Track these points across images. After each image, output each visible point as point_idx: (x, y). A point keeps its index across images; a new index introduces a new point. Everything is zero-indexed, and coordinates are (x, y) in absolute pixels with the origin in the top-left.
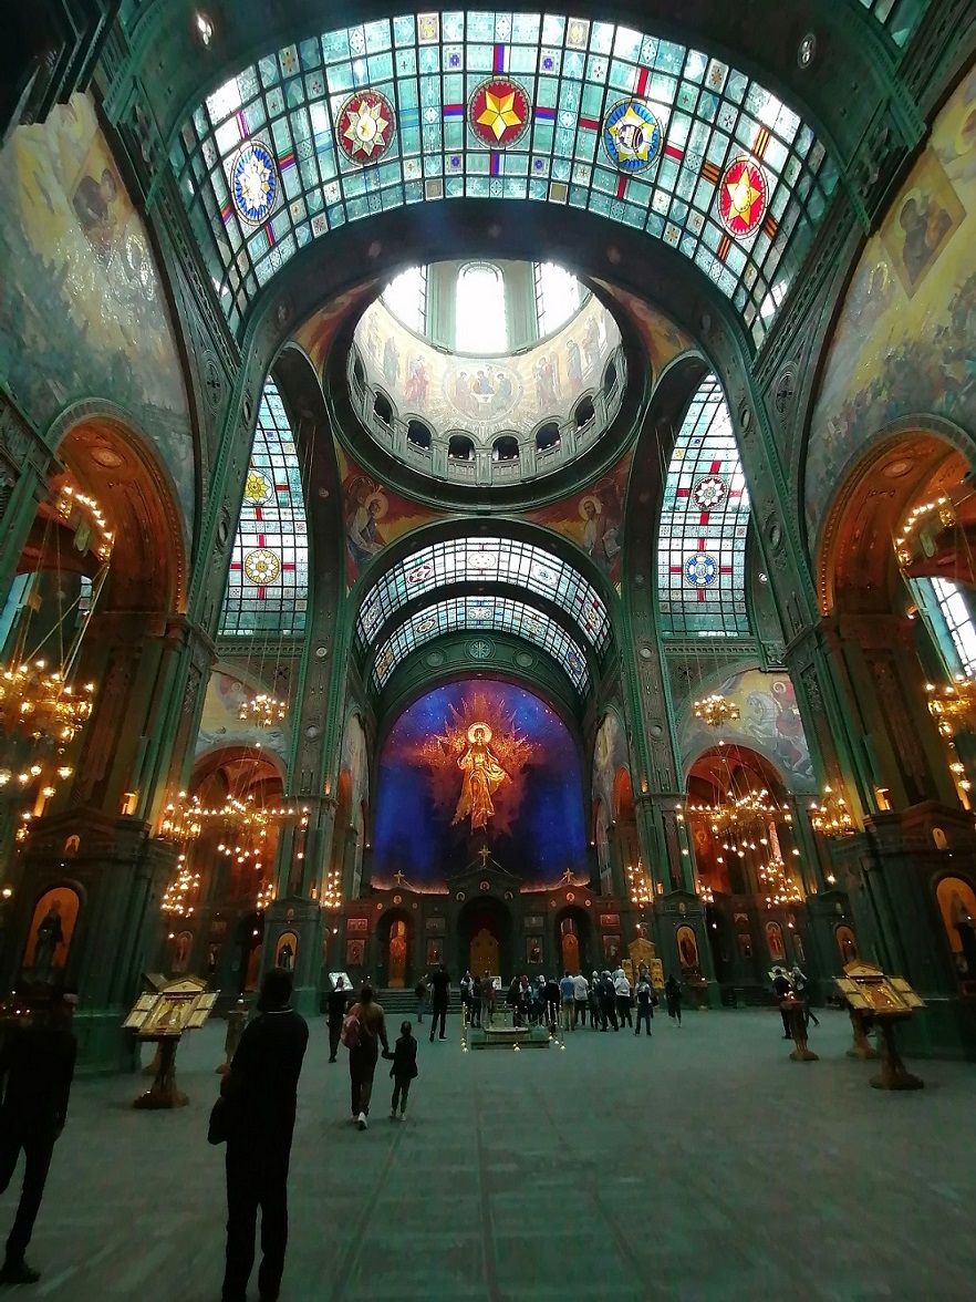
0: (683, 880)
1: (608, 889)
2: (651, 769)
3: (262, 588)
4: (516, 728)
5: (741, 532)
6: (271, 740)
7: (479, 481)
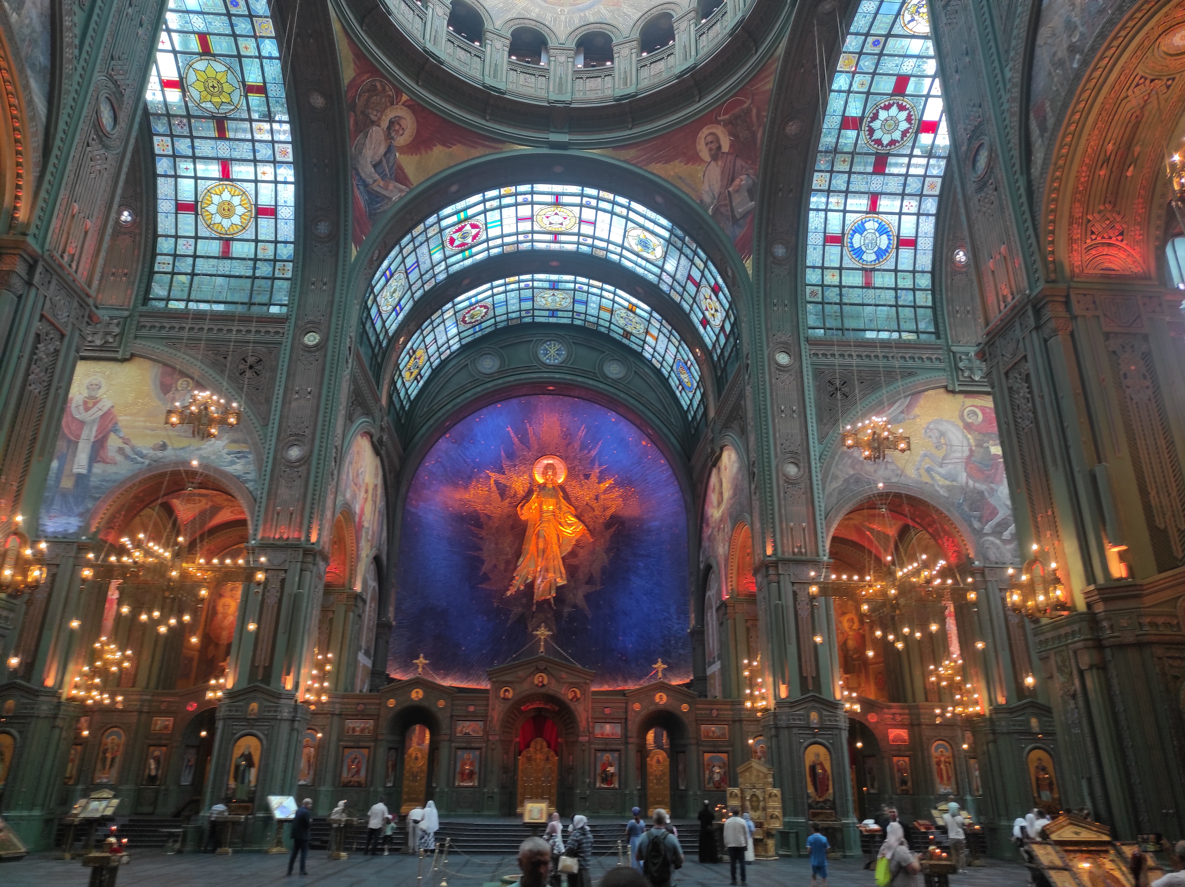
0: (817, 679)
1: (716, 690)
2: (781, 522)
3: (227, 241)
4: (600, 465)
5: (932, 186)
6: (233, 463)
7: (553, 97)
